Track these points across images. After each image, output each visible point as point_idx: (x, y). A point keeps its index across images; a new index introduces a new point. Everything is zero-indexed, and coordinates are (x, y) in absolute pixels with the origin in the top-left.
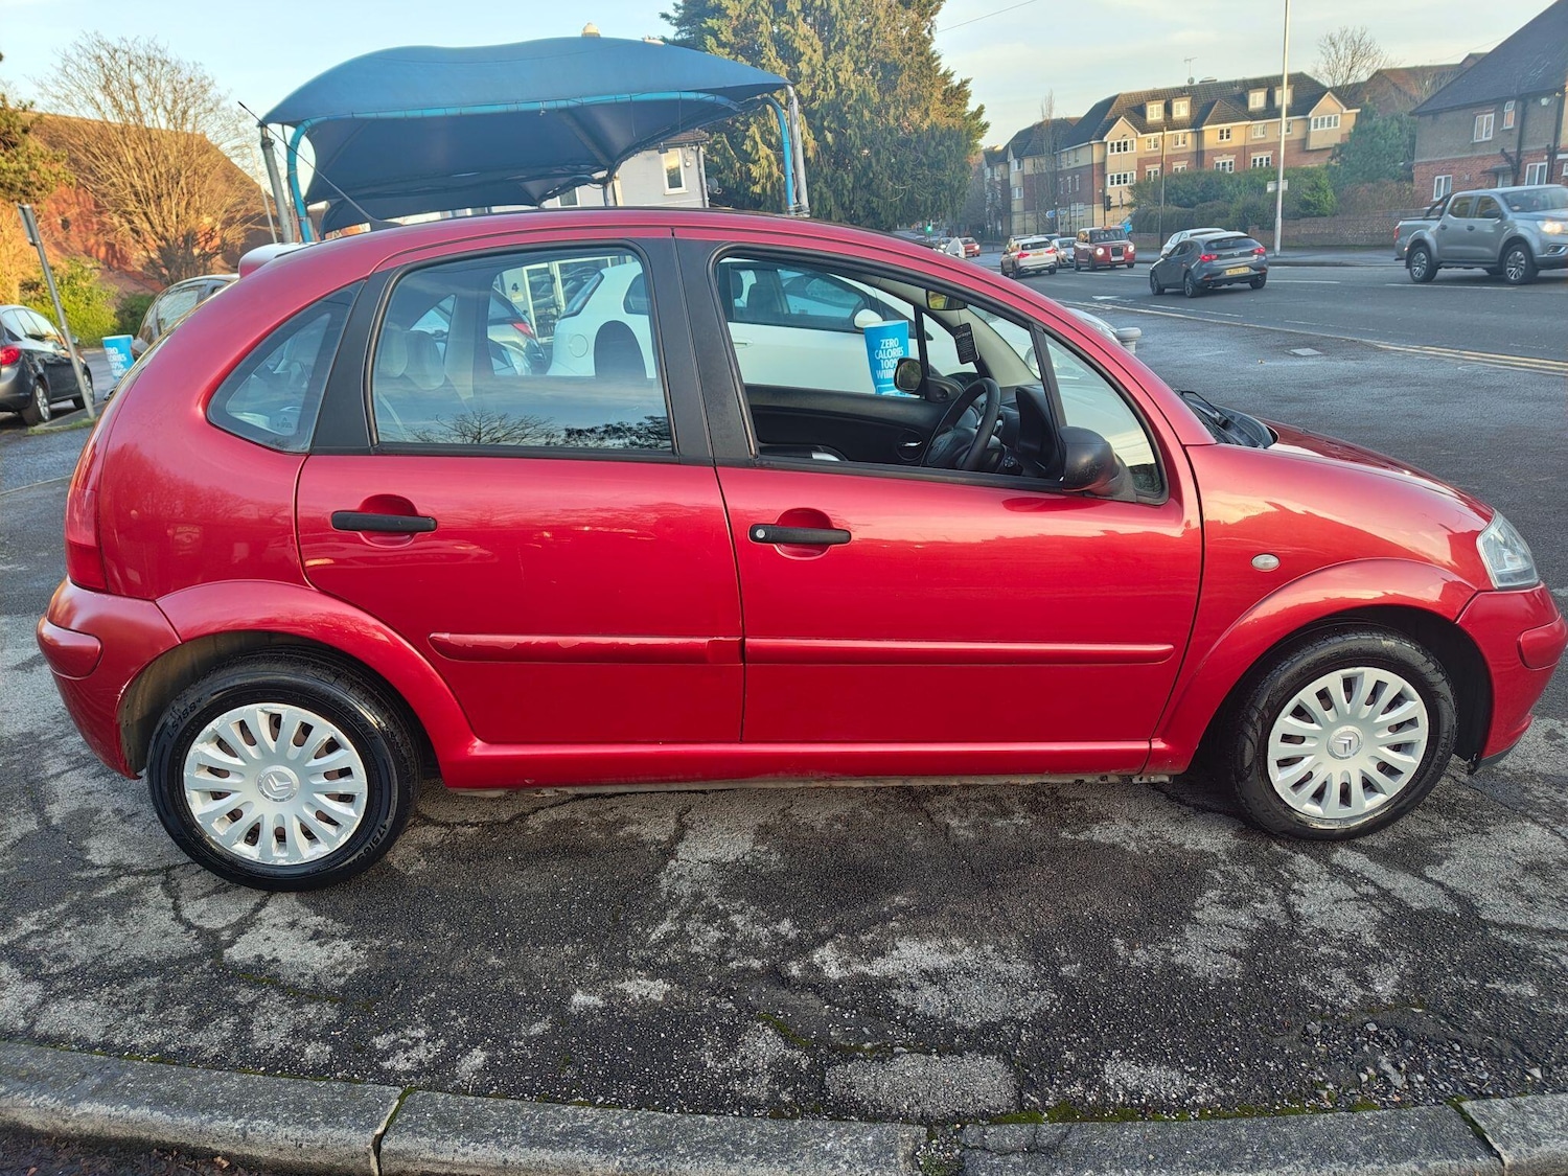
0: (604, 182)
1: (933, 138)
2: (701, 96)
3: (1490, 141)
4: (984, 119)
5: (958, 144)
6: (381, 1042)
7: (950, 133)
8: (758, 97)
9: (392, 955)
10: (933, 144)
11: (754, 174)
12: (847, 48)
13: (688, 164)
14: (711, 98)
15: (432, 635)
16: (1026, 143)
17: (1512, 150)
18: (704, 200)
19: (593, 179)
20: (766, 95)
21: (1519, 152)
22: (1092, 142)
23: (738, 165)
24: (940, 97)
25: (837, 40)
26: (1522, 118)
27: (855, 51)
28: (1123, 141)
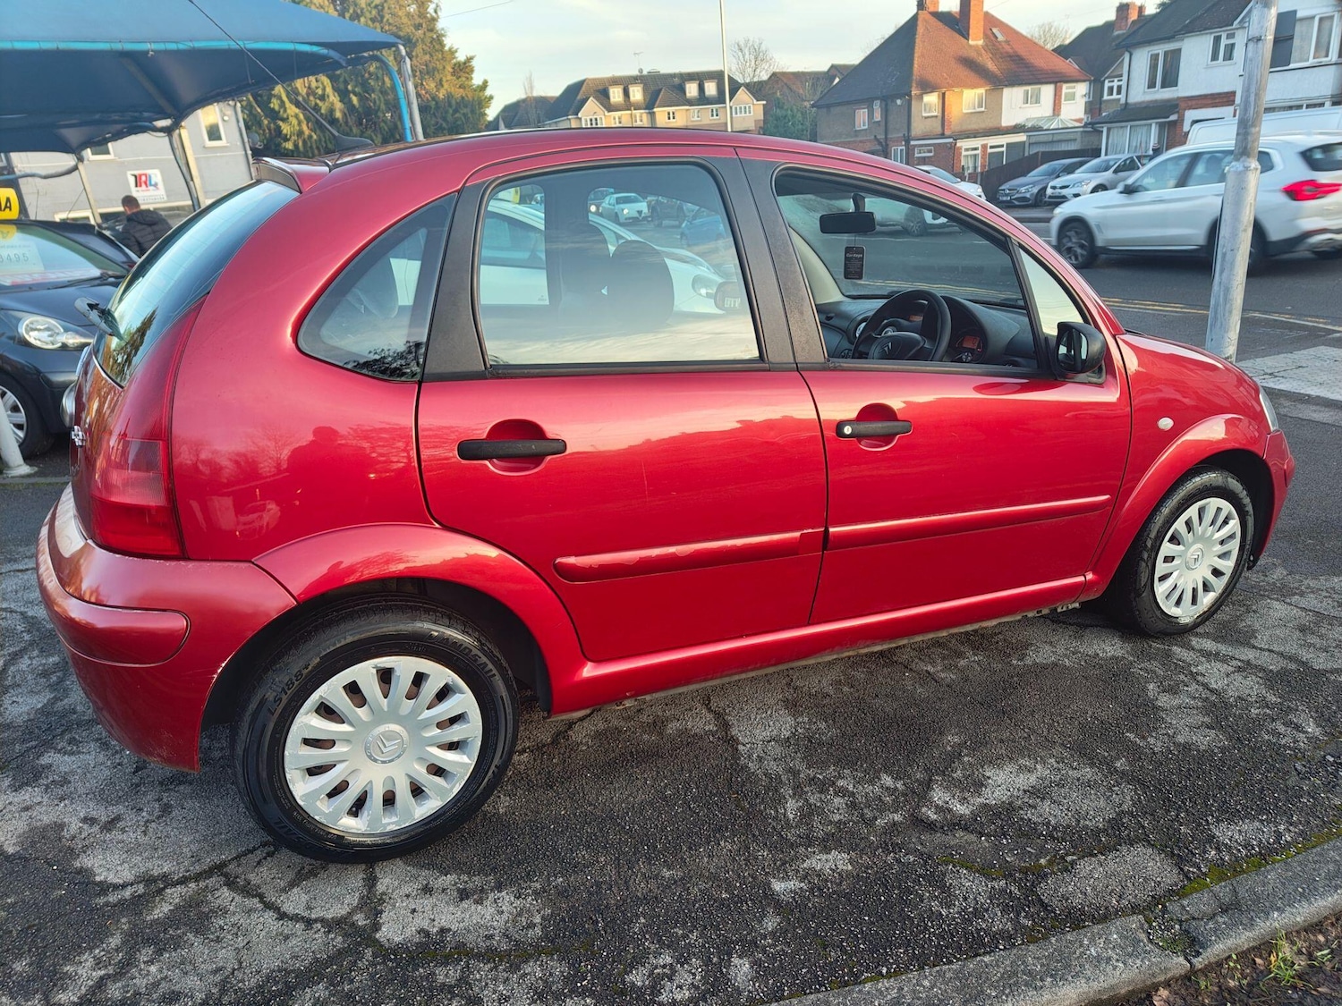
0: (168, 131)
1: (450, 105)
2: (315, 49)
3: (866, 130)
4: (488, 92)
5: (473, 112)
6: (637, 978)
7: (463, 102)
8: (366, 54)
9: (563, 893)
10: (451, 111)
11: (285, 131)
12: (362, 19)
13: (226, 118)
14: (324, 51)
15: (558, 560)
16: (513, 114)
17: (881, 137)
18: (246, 153)
19: (155, 127)
20: (375, 52)
21: (886, 138)
22: (570, 117)
23: (266, 122)
24: (451, 70)
25: (351, 11)
26: (886, 113)
27: (370, 22)
28: (593, 118)
